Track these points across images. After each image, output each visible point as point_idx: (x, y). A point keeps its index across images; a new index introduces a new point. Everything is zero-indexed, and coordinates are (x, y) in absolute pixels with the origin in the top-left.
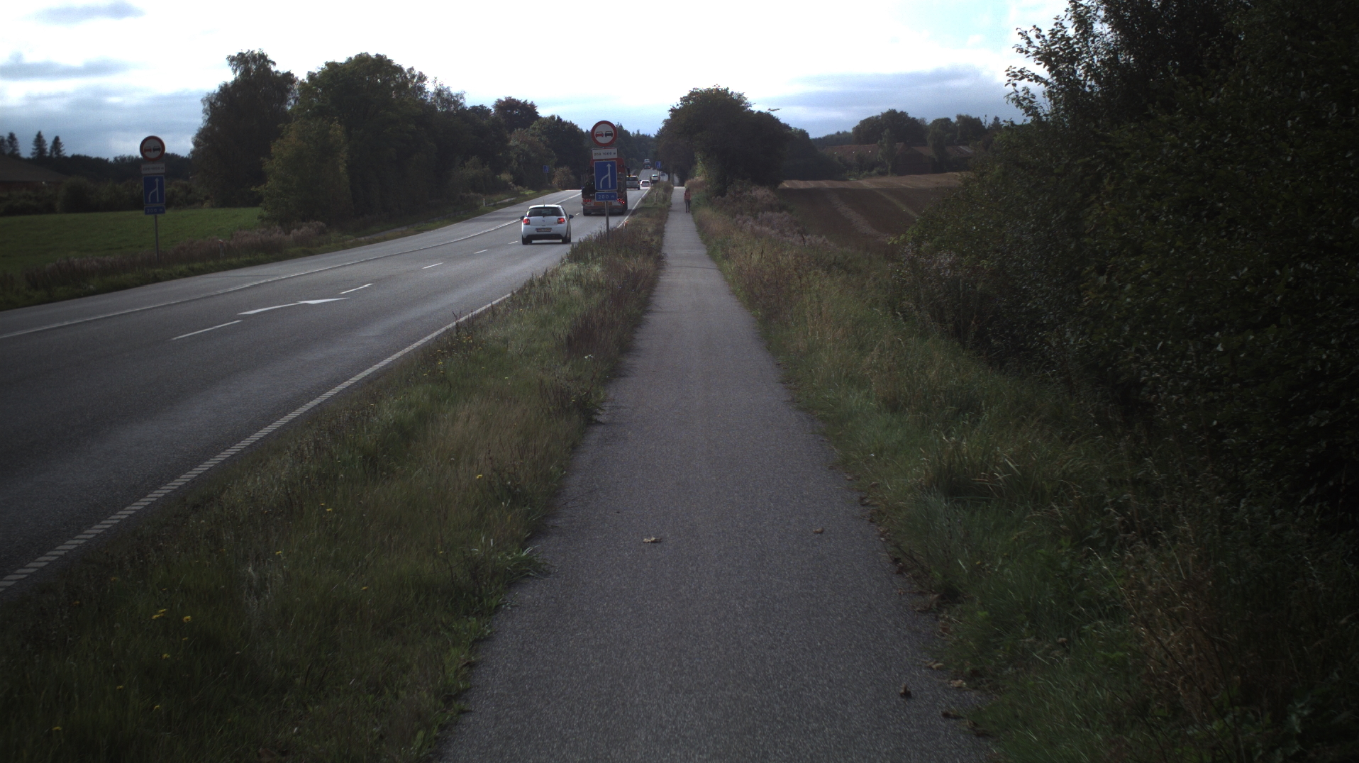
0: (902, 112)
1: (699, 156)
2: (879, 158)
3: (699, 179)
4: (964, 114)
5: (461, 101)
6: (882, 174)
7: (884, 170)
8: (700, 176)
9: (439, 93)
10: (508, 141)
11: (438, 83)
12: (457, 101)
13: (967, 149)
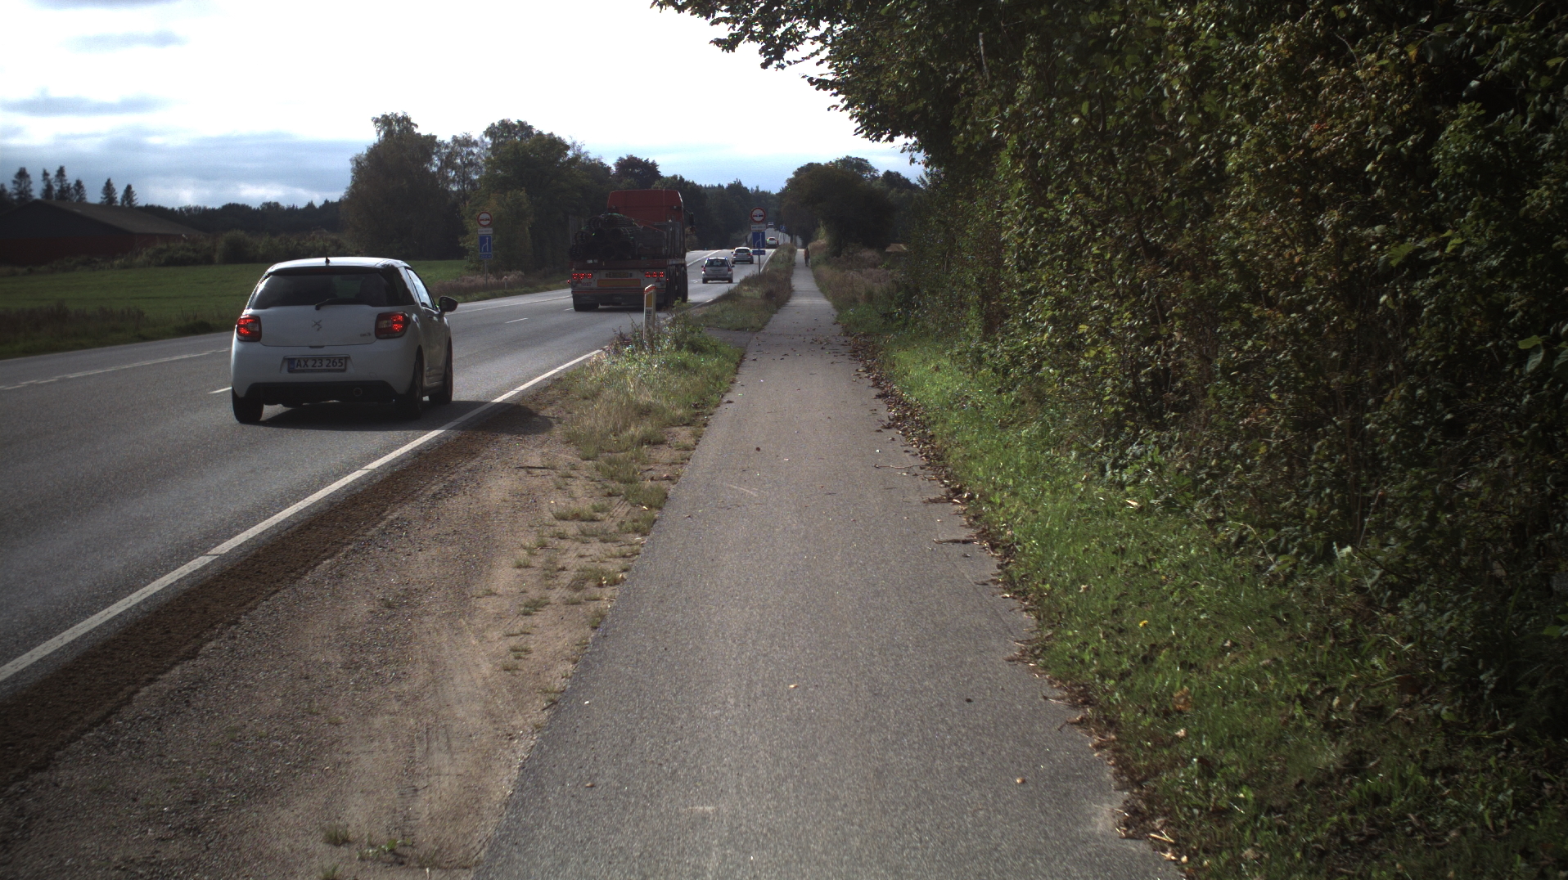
3: (821, 242)
8: (822, 240)
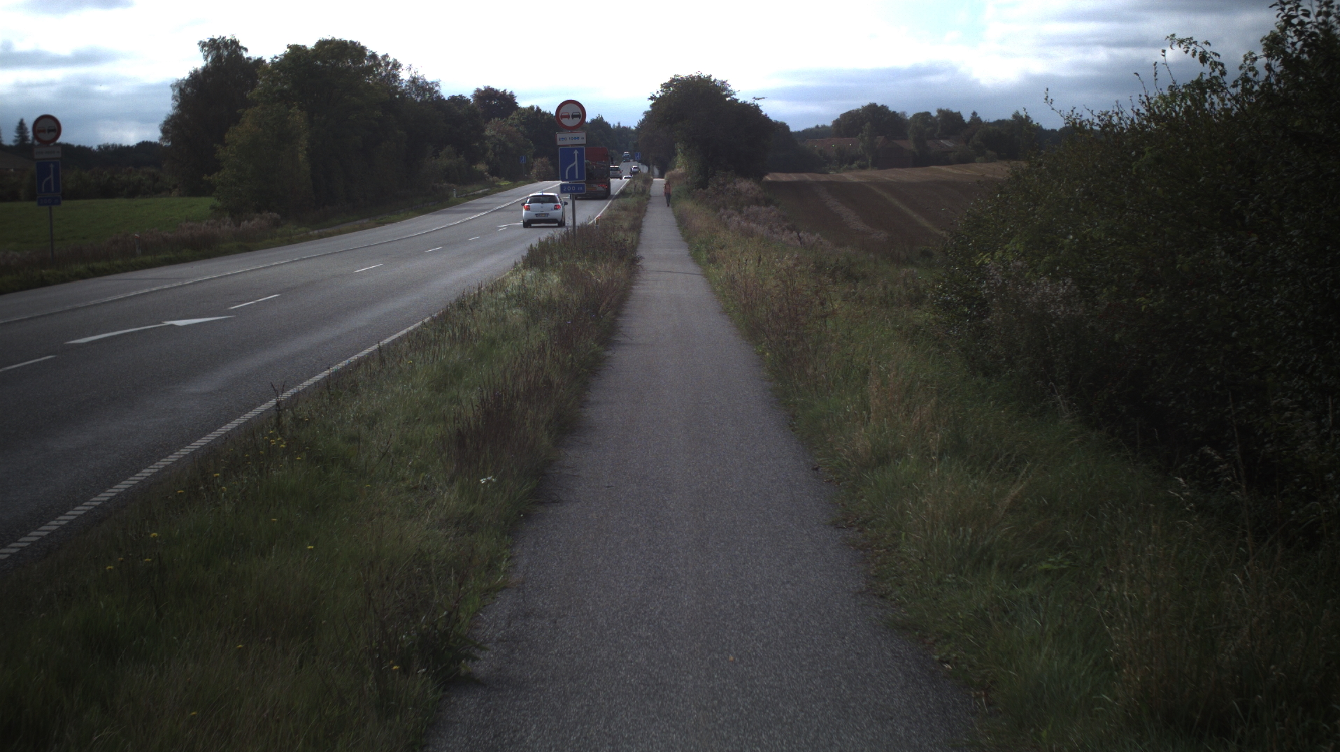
0: (882, 106)
1: (679, 147)
2: (860, 152)
3: (679, 170)
4: (944, 108)
5: (437, 88)
6: (862, 167)
7: (864, 163)
8: (680, 167)
9: (414, 81)
10: (483, 130)
11: (412, 71)
12: (433, 89)
13: (947, 143)
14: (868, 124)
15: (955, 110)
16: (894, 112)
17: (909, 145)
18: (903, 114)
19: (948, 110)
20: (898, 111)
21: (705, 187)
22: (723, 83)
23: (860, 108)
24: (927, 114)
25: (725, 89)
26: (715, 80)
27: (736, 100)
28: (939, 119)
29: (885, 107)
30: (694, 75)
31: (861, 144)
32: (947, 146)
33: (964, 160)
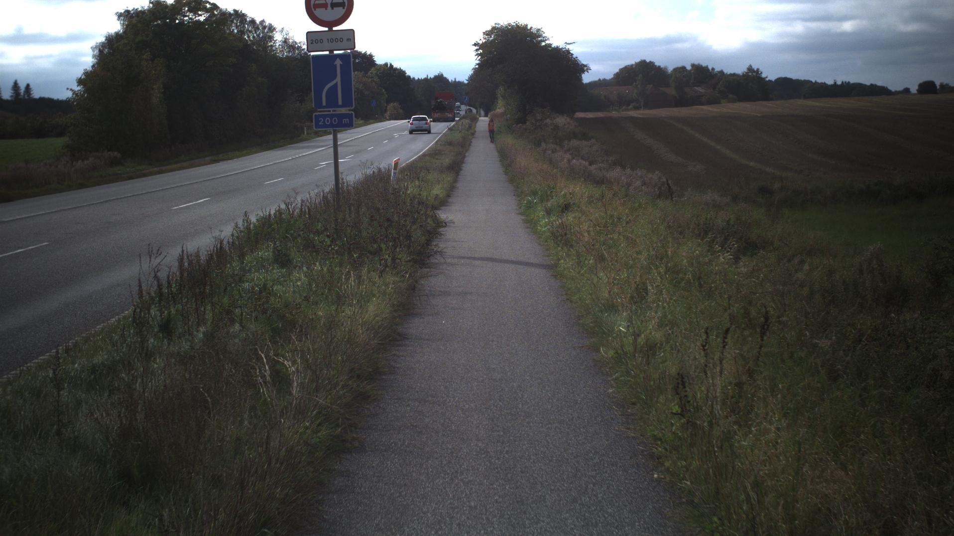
0: (650, 62)
1: (501, 90)
2: (635, 96)
3: (500, 109)
4: (696, 63)
6: (636, 108)
7: (638, 105)
9: (286, 41)
11: (284, 33)
13: (700, 90)
14: (641, 75)
15: (704, 65)
16: (659, 67)
17: (671, 91)
18: (666, 68)
19: (699, 65)
20: (662, 66)
21: (524, 122)
22: (538, 30)
23: (634, 63)
24: (684, 68)
25: (540, 36)
26: (531, 28)
27: (550, 45)
28: (692, 72)
29: (653, 62)
30: (513, 24)
31: (635, 91)
32: (699, 91)
33: (711, 102)
